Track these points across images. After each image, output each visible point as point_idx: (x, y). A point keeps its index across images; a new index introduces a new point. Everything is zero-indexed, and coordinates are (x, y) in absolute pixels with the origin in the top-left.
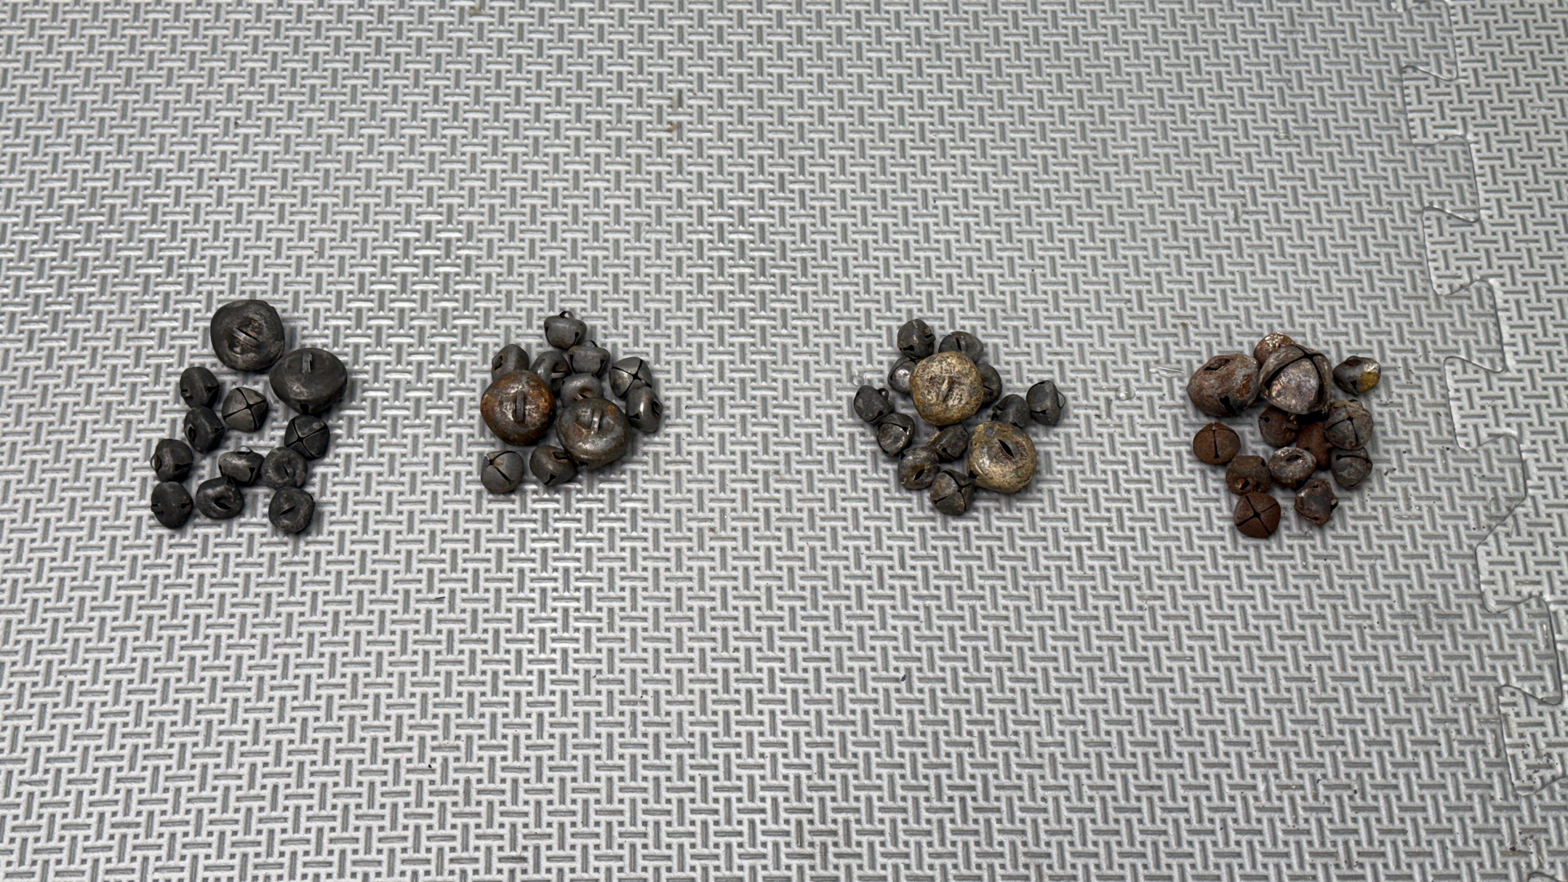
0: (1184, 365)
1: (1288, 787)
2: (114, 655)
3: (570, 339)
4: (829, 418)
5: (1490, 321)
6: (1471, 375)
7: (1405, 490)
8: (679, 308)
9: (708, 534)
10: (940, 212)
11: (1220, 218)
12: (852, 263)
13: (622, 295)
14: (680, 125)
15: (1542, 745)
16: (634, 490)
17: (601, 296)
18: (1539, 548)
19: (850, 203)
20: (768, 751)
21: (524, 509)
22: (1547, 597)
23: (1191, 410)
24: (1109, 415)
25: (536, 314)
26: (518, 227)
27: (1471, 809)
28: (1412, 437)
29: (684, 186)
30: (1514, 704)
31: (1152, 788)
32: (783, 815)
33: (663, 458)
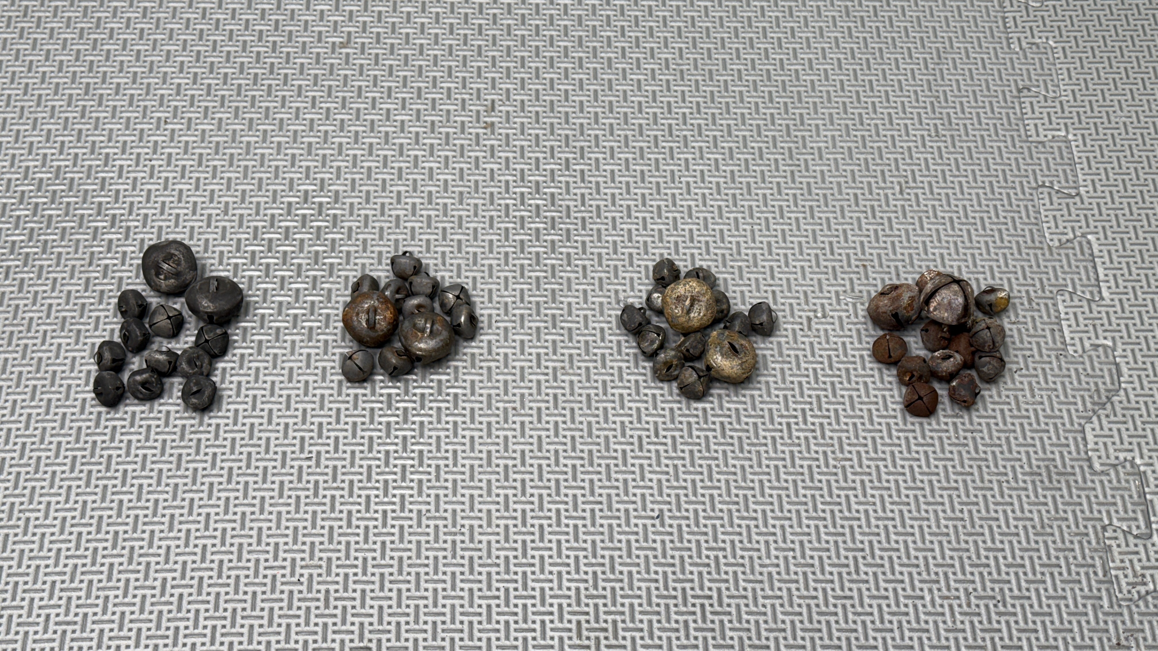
0: (865, 294)
1: (948, 598)
2: (62, 499)
3: (409, 271)
4: (602, 330)
5: (1090, 265)
6: (1076, 303)
7: (1030, 383)
8: (491, 252)
9: (511, 412)
10: (684, 185)
11: (889, 192)
12: (619, 221)
13: (448, 242)
14: (493, 124)
15: (1138, 568)
16: (456, 380)
17: (433, 243)
18: (1130, 425)
19: (618, 179)
20: (555, 569)
21: (373, 393)
22: (1138, 461)
23: (870, 326)
24: (810, 329)
25: (385, 255)
26: (372, 194)
27: (1086, 614)
28: (1034, 346)
29: (495, 167)
30: (1116, 538)
31: (845, 598)
32: (567, 616)
33: (478, 357)
